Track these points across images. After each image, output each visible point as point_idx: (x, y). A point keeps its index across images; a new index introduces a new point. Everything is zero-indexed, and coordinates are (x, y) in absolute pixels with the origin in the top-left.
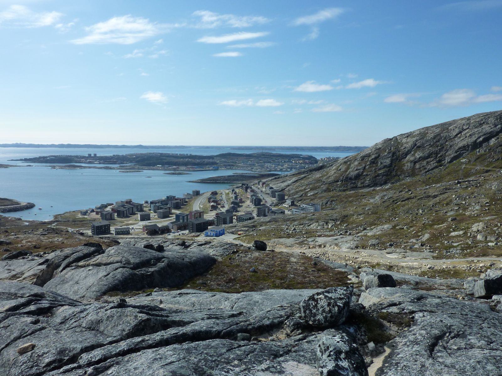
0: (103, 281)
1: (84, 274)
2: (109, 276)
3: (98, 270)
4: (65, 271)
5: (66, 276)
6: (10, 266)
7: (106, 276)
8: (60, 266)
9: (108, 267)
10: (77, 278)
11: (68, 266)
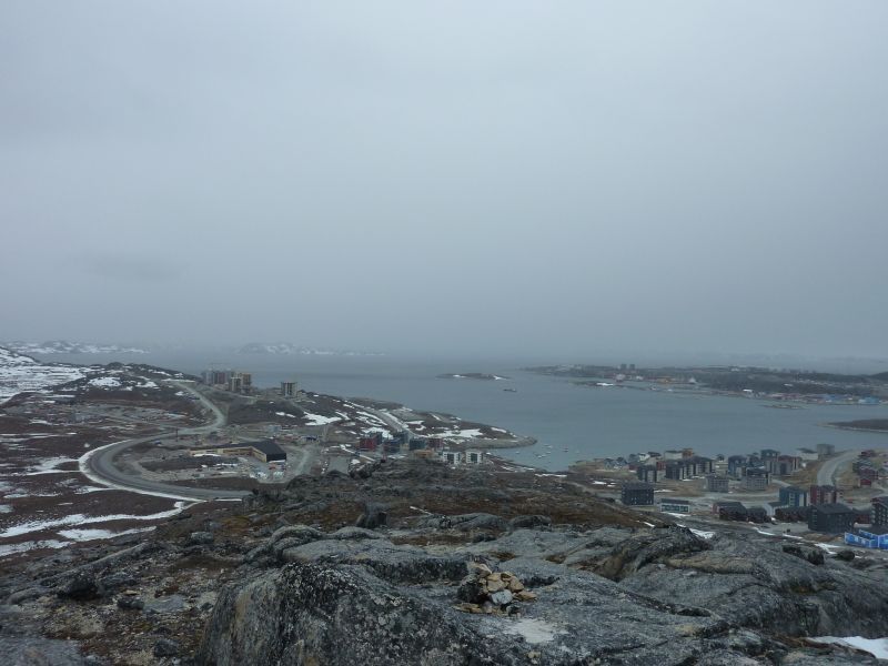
0: (724, 602)
1: (683, 582)
2: (736, 596)
3: (712, 580)
4: (645, 569)
5: (649, 578)
6: (542, 540)
7: (730, 594)
8: (635, 557)
9: (731, 577)
10: (673, 586)
11: (649, 560)
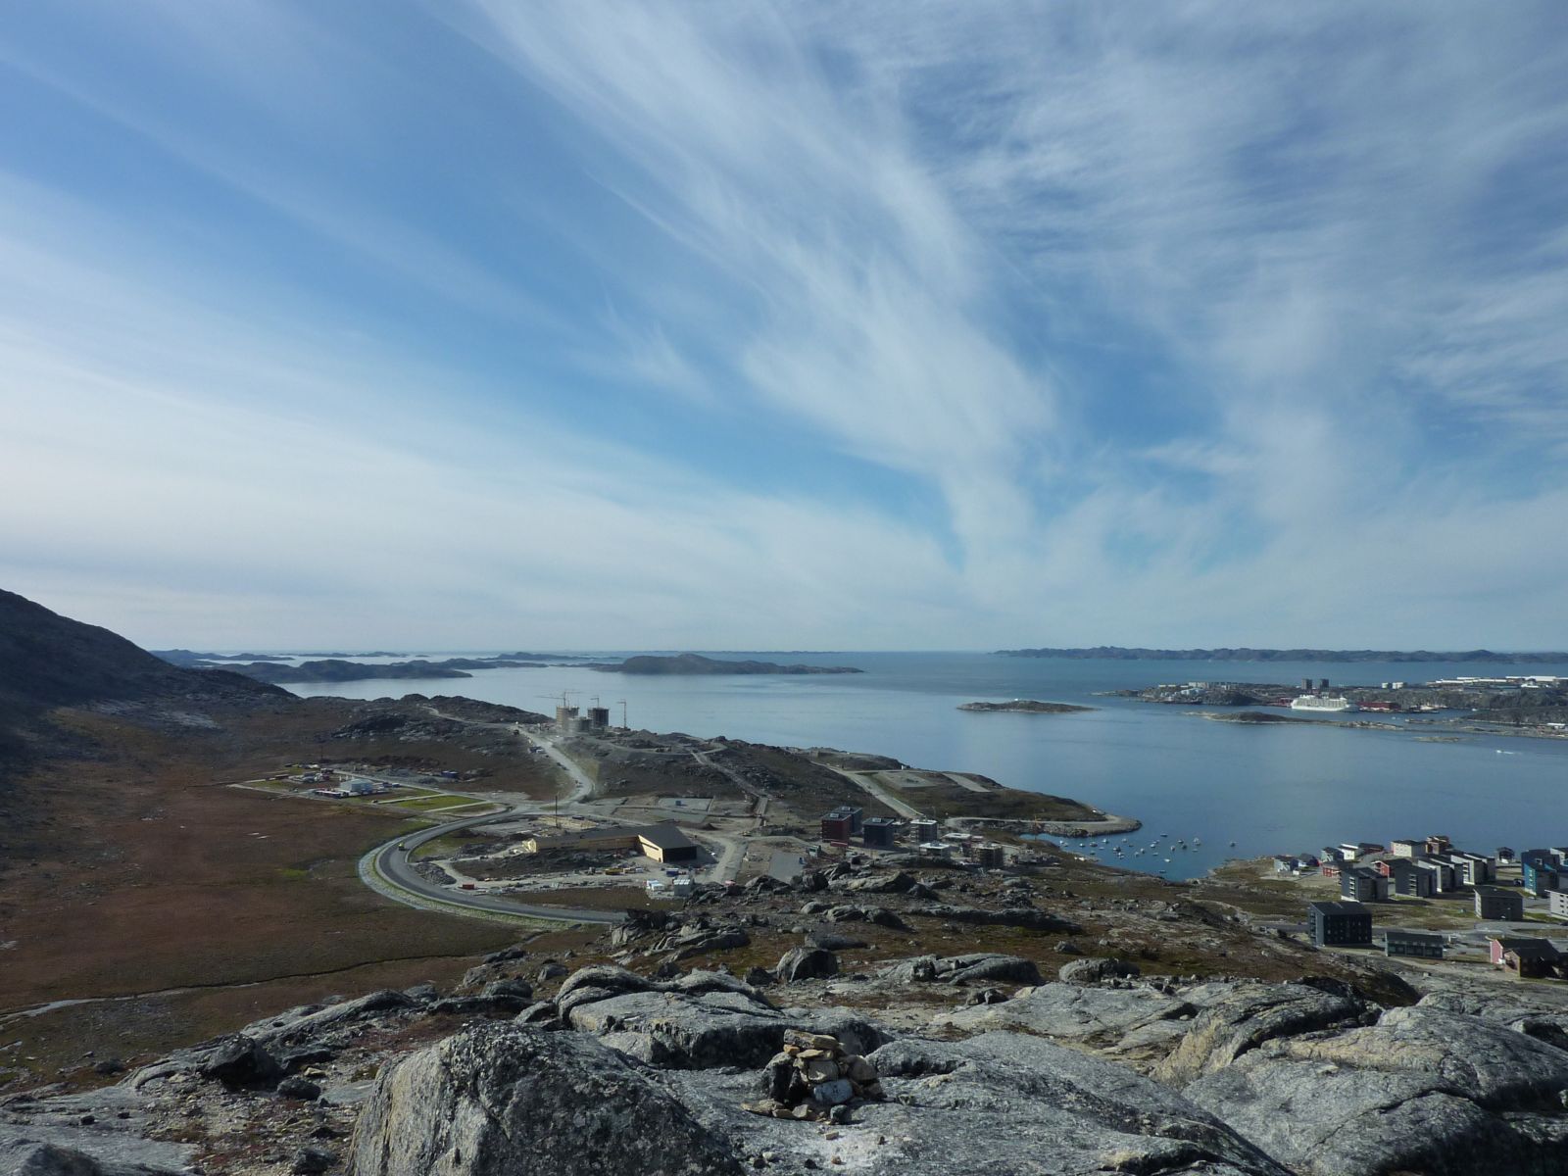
0: (1375, 1123)
2: (1397, 1112)
3: (1360, 1082)
4: (1246, 1059)
5: (1252, 1074)
7: (1386, 1109)
8: (1232, 1037)
9: (1396, 1077)
10: (1287, 1091)
11: (1255, 1042)
